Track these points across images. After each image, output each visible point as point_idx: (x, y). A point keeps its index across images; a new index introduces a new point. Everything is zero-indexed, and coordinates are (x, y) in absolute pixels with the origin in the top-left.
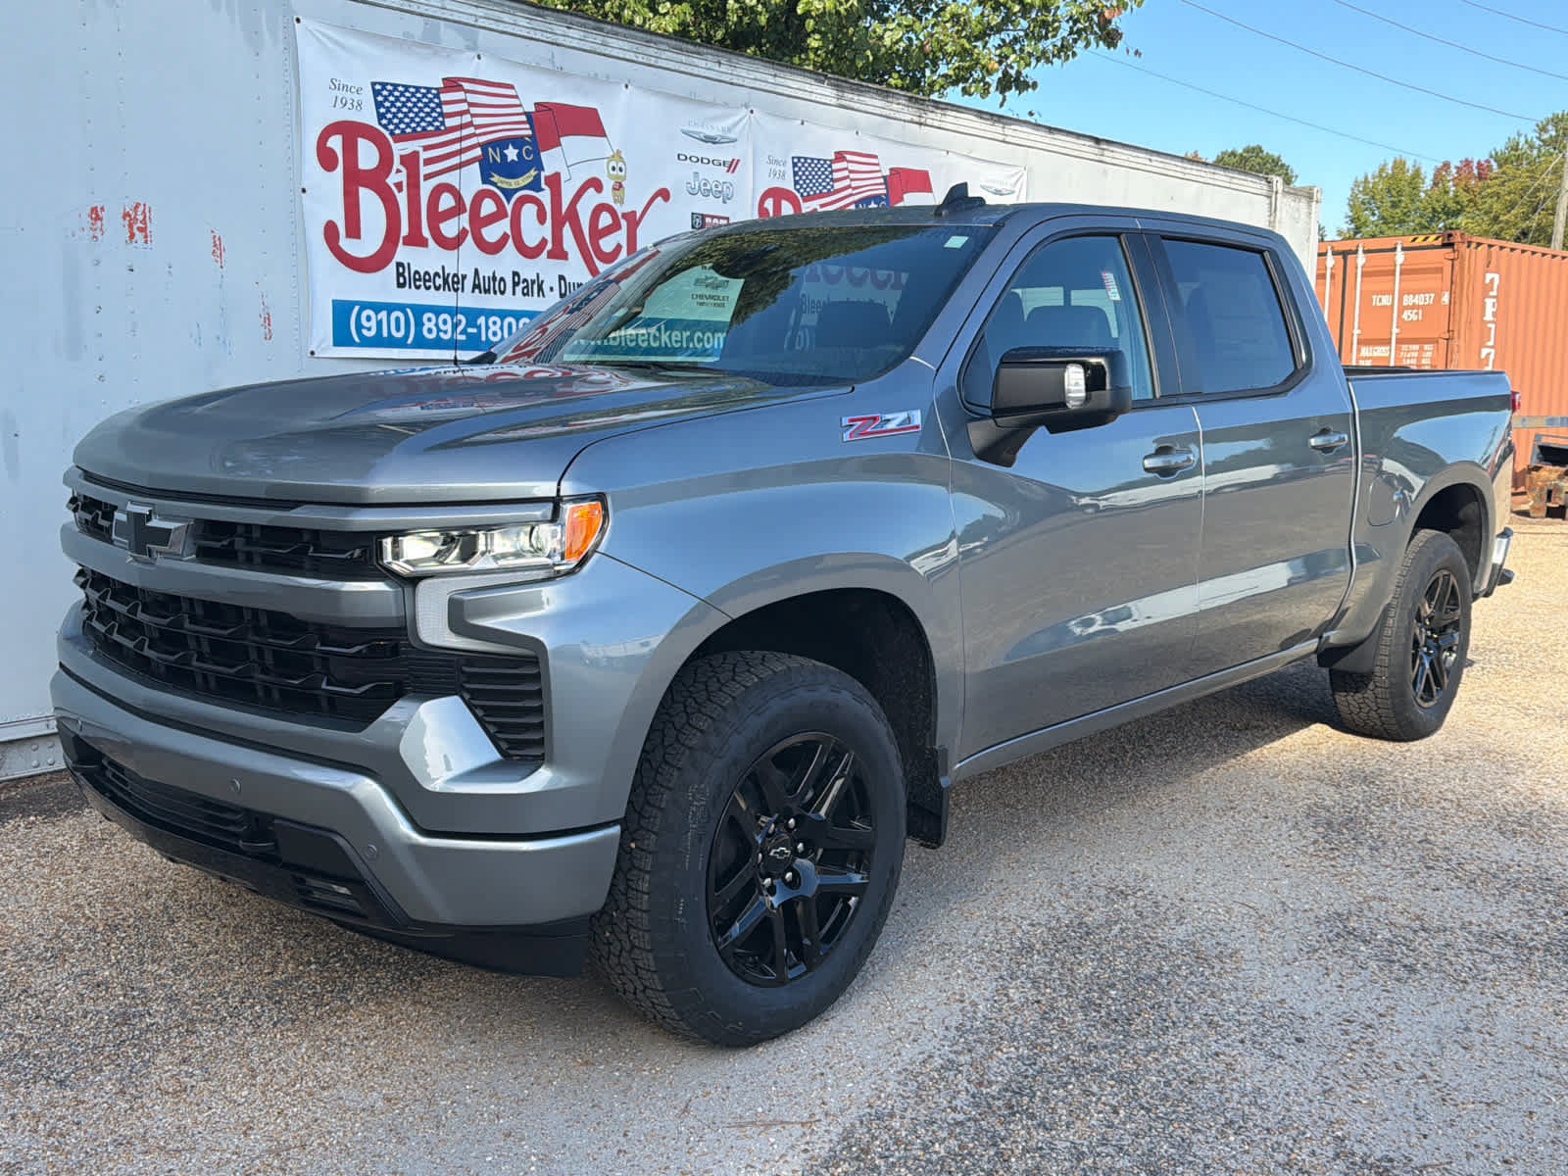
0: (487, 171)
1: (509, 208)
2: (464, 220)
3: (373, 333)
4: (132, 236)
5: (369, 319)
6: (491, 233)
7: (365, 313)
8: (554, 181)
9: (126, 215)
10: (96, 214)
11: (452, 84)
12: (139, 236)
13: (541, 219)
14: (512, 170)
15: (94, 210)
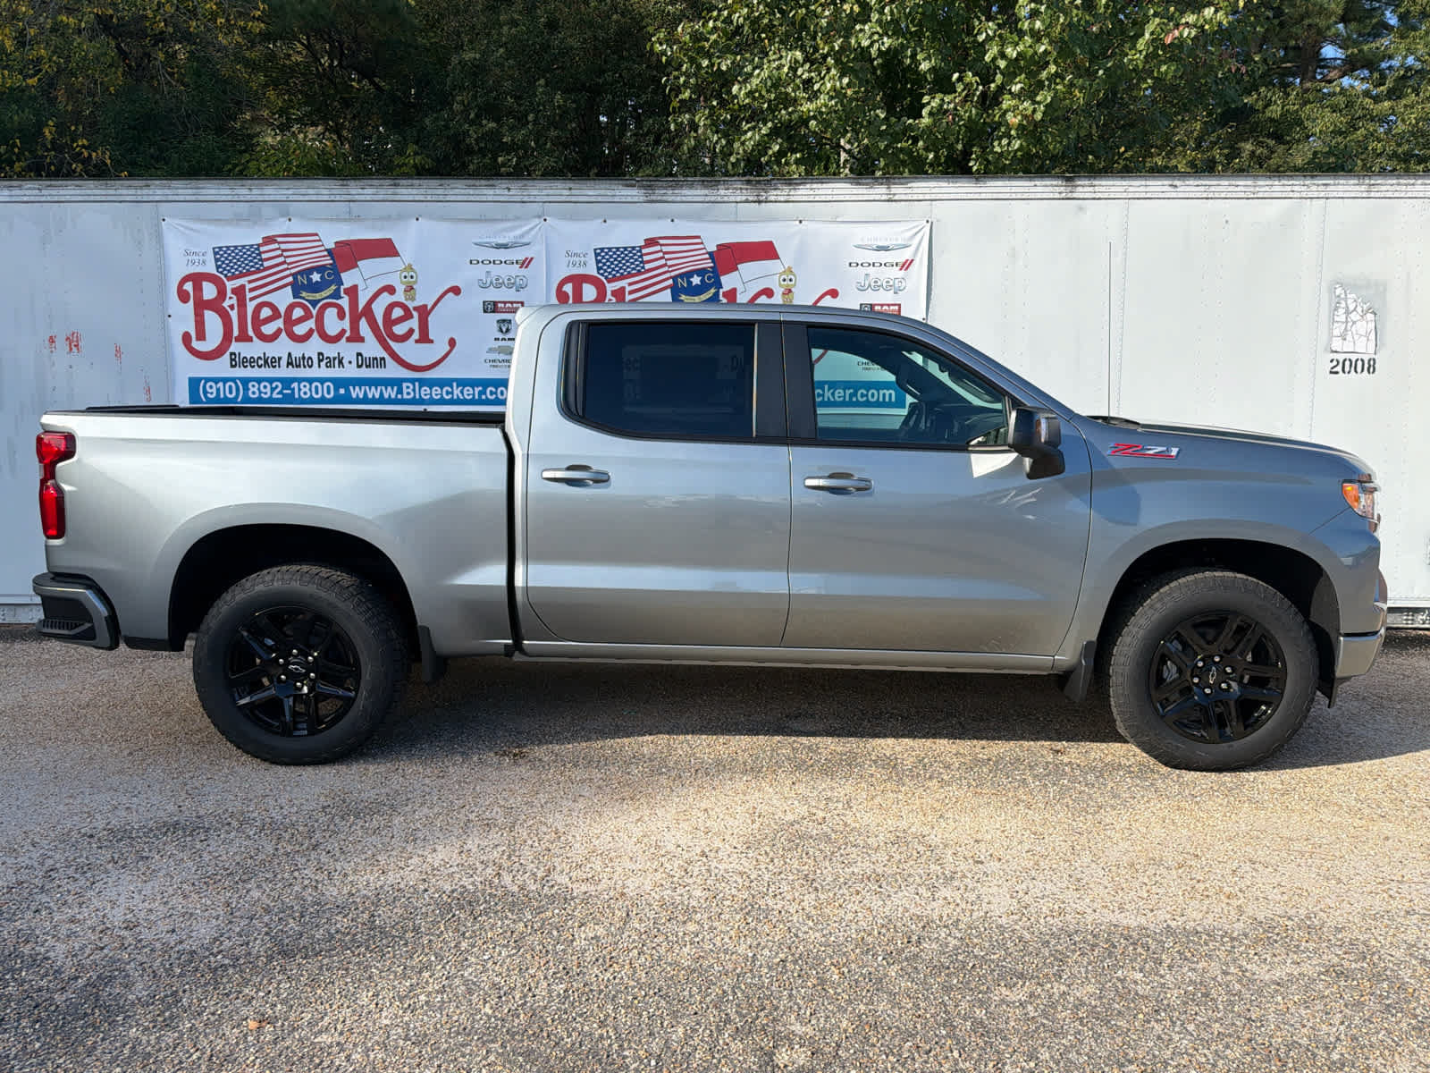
0: (297, 289)
1: (314, 312)
2: (279, 323)
3: (214, 395)
4: (71, 349)
5: (211, 387)
6: (300, 330)
7: (209, 384)
8: (353, 292)
9: (68, 339)
10: (52, 340)
11: (269, 240)
12: (74, 349)
13: (341, 315)
14: (316, 288)
15: (51, 337)
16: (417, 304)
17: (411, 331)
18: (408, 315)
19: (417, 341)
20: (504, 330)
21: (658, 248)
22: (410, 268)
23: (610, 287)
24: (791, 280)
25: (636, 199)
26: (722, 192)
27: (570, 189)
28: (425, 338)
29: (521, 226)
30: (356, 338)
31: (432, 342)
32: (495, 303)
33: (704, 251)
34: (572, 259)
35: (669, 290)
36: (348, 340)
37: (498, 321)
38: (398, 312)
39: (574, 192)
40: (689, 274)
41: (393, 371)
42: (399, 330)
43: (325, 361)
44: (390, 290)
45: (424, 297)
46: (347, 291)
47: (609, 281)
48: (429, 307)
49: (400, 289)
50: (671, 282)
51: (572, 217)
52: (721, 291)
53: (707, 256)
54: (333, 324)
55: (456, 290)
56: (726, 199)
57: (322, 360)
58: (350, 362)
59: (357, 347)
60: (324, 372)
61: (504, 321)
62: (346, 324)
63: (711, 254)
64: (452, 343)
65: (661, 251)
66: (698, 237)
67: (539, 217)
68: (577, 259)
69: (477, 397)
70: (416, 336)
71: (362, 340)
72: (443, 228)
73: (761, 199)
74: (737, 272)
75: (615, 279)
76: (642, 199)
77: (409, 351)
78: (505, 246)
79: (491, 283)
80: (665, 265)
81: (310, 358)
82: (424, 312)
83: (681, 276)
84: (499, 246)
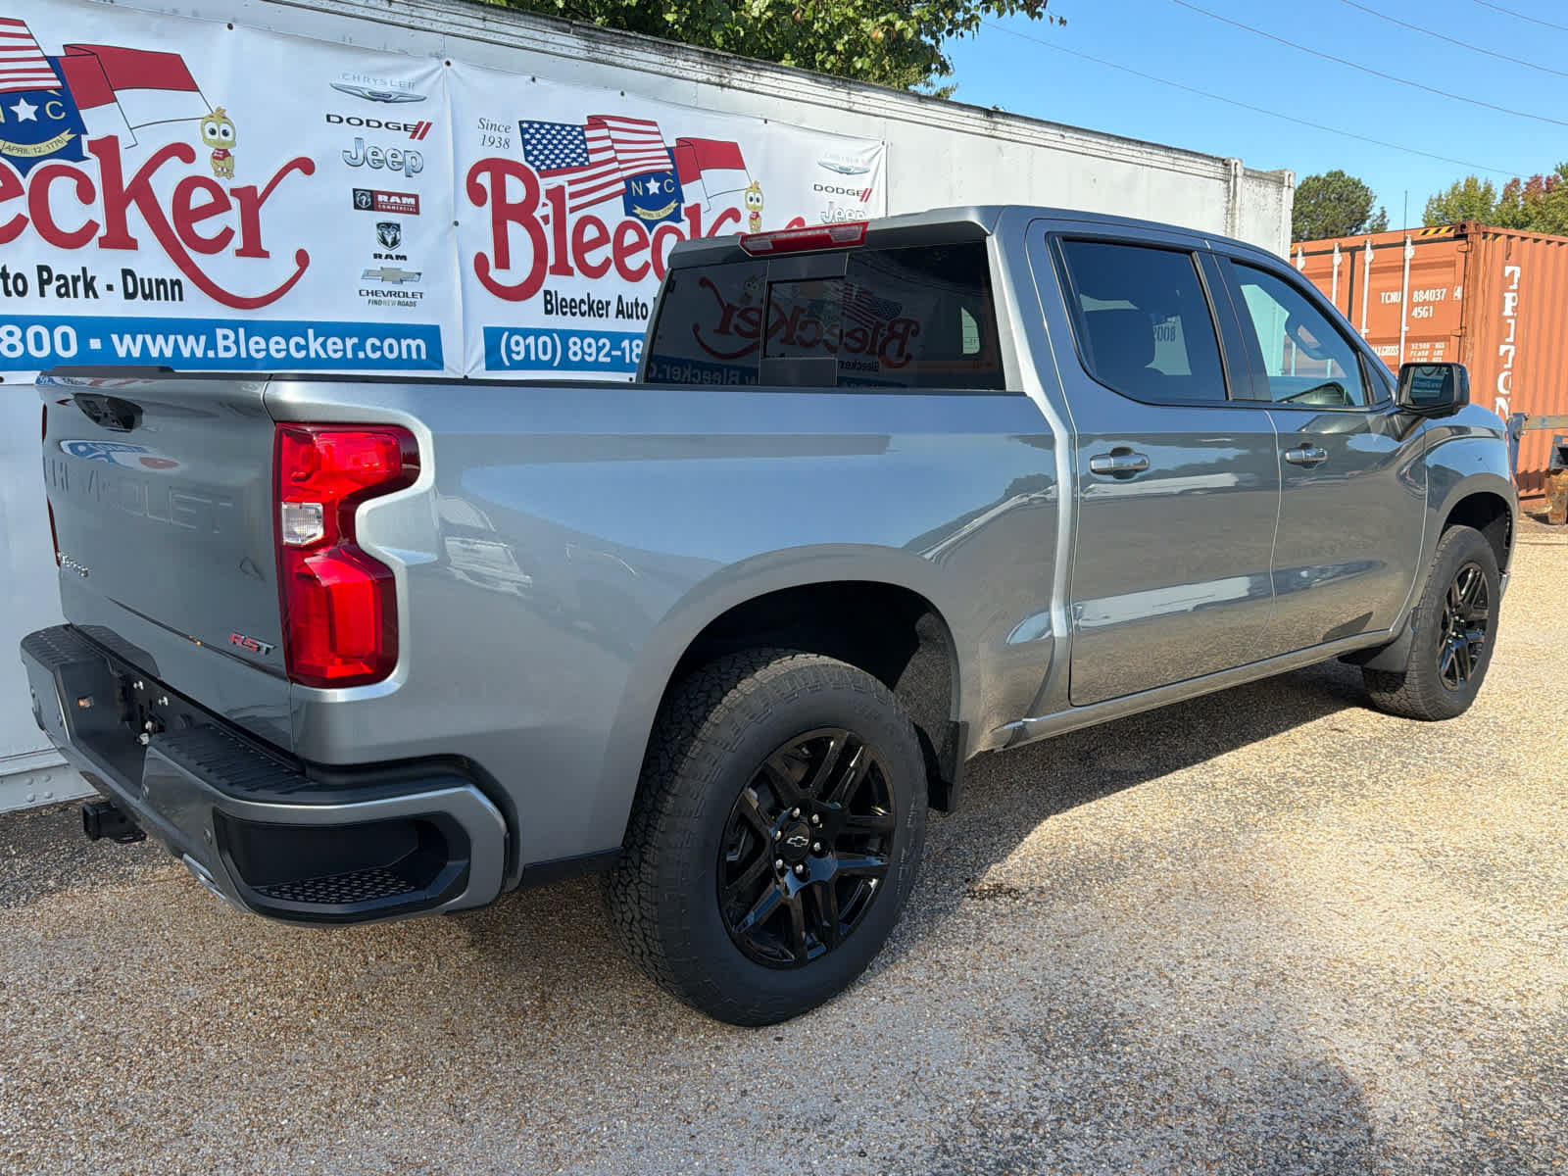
16: (239, 183)
17: (227, 234)
18: (220, 205)
19: (239, 253)
20: (389, 240)
21: (604, 132)
22: (219, 114)
23: (545, 184)
24: (758, 200)
25: (574, 53)
26: (680, 63)
27: (484, 20)
28: (253, 248)
29: (408, 68)
30: (119, 239)
31: (265, 254)
32: (373, 194)
33: (661, 146)
34: (488, 133)
35: (621, 197)
36: (104, 243)
37: (378, 225)
38: (200, 197)
39: (489, 25)
40: (644, 177)
41: (196, 306)
42: (206, 229)
43: (55, 284)
44: (186, 153)
45: (249, 172)
46: (94, 146)
47: (543, 176)
48: (260, 192)
49: (204, 153)
50: (622, 186)
51: (487, 67)
52: (683, 206)
53: (665, 153)
54: (67, 208)
55: (306, 166)
56: (684, 74)
57: (49, 281)
58: (110, 288)
59: (123, 258)
60: (52, 305)
61: (388, 225)
62: (97, 212)
63: (669, 149)
64: (302, 258)
65: (609, 137)
66: (654, 124)
67: (439, 57)
68: (496, 134)
69: (350, 355)
70: (237, 242)
71: (131, 244)
72: (278, 49)
73: (725, 81)
74: (699, 181)
75: (547, 173)
76: (583, 54)
77: (225, 268)
78: (385, 98)
79: (365, 158)
80: (614, 160)
81: (19, 276)
82: (251, 201)
83: (636, 177)
84: (375, 97)
